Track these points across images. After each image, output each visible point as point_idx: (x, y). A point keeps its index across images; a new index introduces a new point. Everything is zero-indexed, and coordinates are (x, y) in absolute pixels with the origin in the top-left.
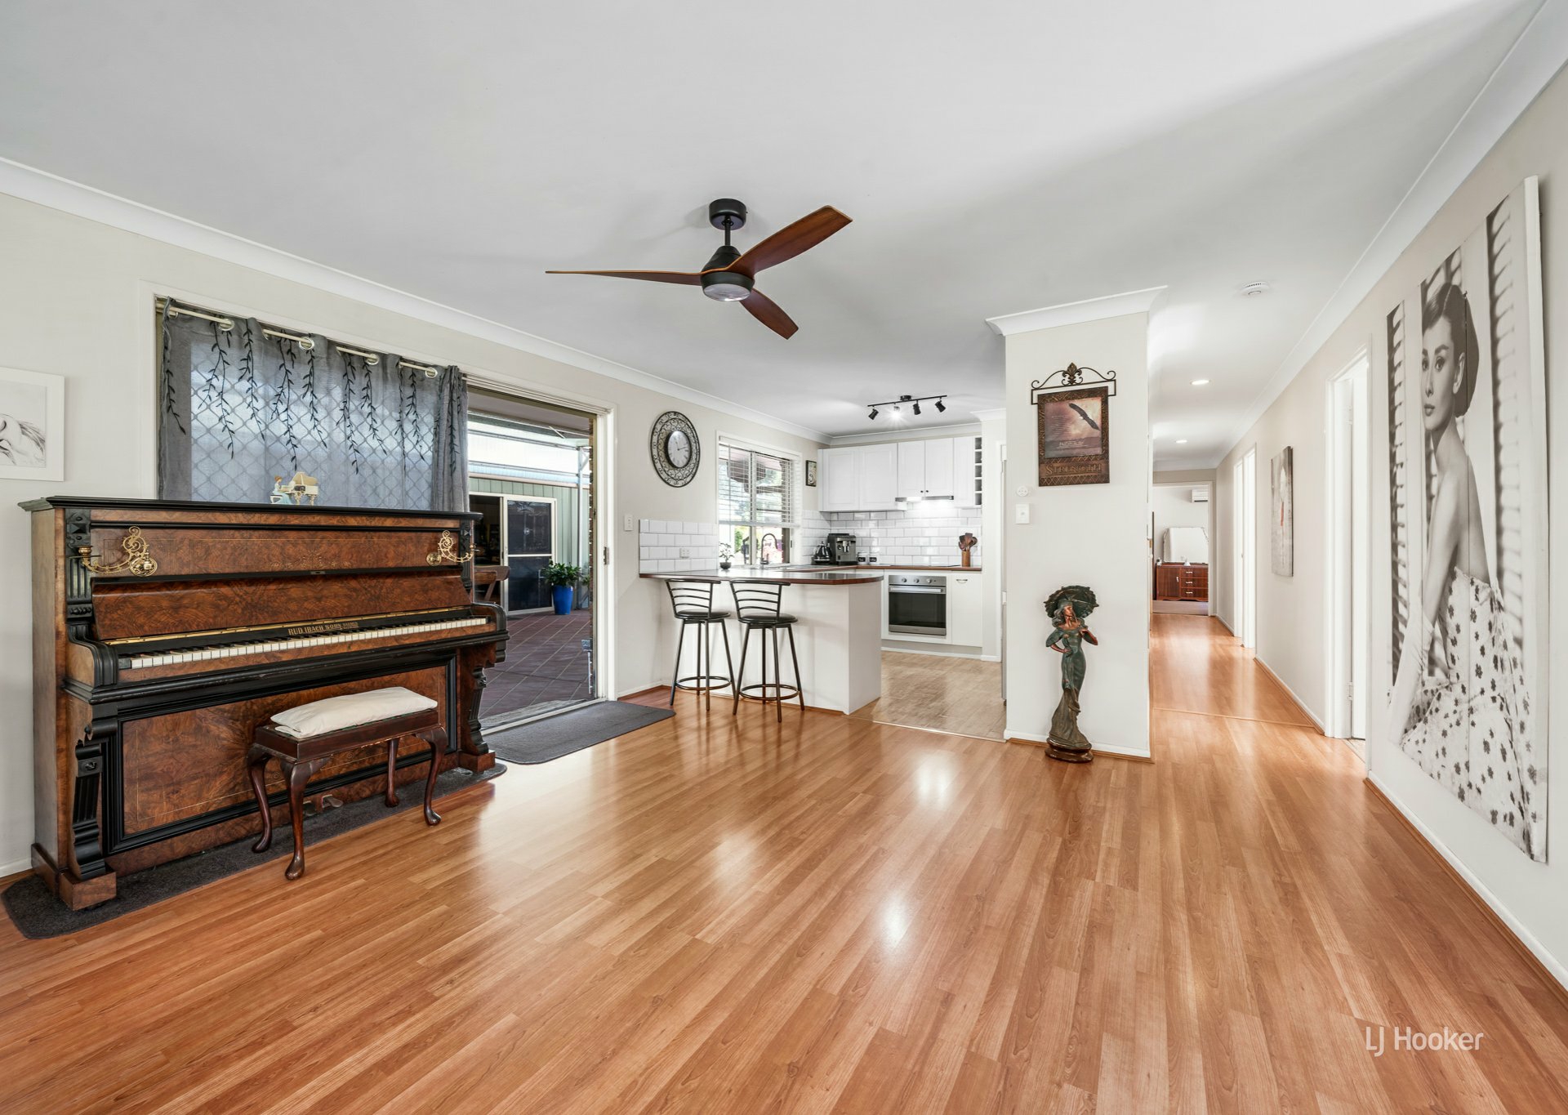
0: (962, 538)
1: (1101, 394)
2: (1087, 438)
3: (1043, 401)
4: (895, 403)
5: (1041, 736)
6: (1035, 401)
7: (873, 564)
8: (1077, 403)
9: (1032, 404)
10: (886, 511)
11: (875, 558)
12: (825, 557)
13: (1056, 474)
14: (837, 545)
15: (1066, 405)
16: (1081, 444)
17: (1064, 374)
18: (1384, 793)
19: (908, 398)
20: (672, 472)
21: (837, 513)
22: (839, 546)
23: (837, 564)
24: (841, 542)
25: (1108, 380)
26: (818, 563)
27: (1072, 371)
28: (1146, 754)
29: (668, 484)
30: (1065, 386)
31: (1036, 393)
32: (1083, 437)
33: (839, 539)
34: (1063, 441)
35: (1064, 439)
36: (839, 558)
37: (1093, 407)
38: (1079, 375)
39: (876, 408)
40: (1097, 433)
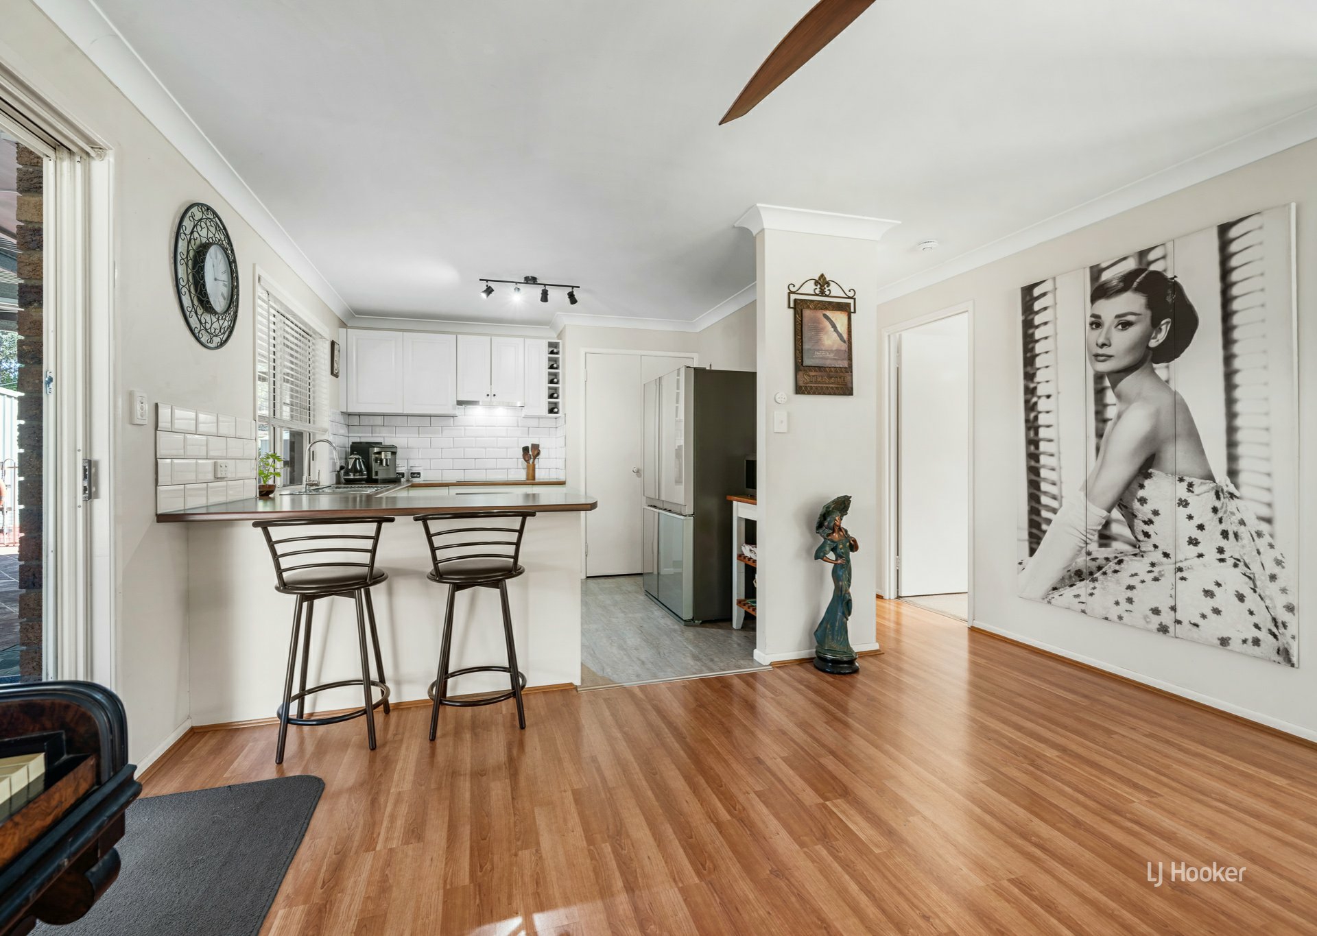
0: (526, 450)
1: (843, 308)
2: (836, 350)
3: (799, 307)
4: (517, 283)
5: (796, 653)
6: (792, 305)
7: (416, 480)
8: (828, 313)
9: (789, 307)
10: (430, 416)
11: (419, 474)
12: (361, 472)
13: (811, 382)
14: (373, 457)
15: (820, 314)
16: (832, 356)
17: (816, 283)
18: (1004, 635)
19: (531, 280)
20: (207, 317)
21: (359, 415)
22: (376, 460)
23: (376, 481)
24: (379, 453)
25: (849, 298)
26: (349, 482)
27: (822, 282)
28: (875, 646)
29: (198, 339)
30: (817, 295)
31: (793, 297)
32: (834, 349)
33: (376, 450)
34: (818, 350)
35: (817, 348)
36: (377, 473)
37: (840, 319)
38: (828, 287)
39: (490, 284)
40: (844, 347)
